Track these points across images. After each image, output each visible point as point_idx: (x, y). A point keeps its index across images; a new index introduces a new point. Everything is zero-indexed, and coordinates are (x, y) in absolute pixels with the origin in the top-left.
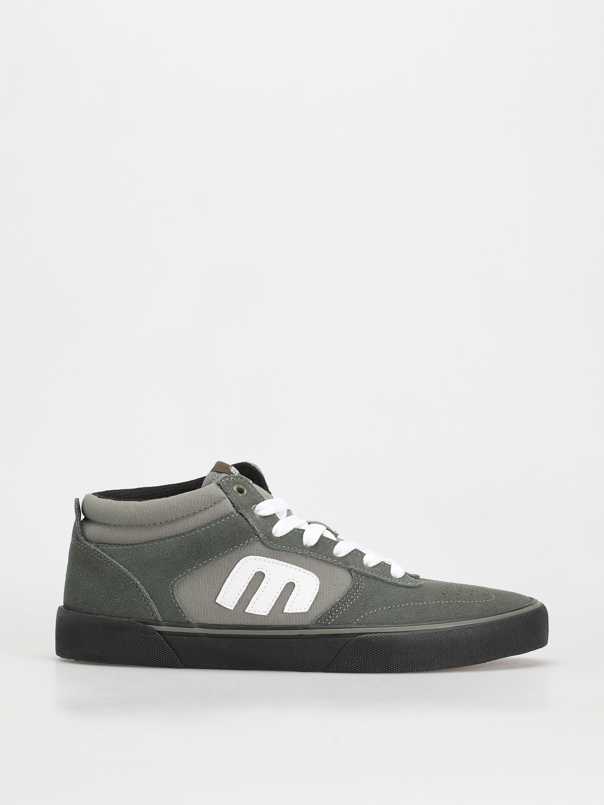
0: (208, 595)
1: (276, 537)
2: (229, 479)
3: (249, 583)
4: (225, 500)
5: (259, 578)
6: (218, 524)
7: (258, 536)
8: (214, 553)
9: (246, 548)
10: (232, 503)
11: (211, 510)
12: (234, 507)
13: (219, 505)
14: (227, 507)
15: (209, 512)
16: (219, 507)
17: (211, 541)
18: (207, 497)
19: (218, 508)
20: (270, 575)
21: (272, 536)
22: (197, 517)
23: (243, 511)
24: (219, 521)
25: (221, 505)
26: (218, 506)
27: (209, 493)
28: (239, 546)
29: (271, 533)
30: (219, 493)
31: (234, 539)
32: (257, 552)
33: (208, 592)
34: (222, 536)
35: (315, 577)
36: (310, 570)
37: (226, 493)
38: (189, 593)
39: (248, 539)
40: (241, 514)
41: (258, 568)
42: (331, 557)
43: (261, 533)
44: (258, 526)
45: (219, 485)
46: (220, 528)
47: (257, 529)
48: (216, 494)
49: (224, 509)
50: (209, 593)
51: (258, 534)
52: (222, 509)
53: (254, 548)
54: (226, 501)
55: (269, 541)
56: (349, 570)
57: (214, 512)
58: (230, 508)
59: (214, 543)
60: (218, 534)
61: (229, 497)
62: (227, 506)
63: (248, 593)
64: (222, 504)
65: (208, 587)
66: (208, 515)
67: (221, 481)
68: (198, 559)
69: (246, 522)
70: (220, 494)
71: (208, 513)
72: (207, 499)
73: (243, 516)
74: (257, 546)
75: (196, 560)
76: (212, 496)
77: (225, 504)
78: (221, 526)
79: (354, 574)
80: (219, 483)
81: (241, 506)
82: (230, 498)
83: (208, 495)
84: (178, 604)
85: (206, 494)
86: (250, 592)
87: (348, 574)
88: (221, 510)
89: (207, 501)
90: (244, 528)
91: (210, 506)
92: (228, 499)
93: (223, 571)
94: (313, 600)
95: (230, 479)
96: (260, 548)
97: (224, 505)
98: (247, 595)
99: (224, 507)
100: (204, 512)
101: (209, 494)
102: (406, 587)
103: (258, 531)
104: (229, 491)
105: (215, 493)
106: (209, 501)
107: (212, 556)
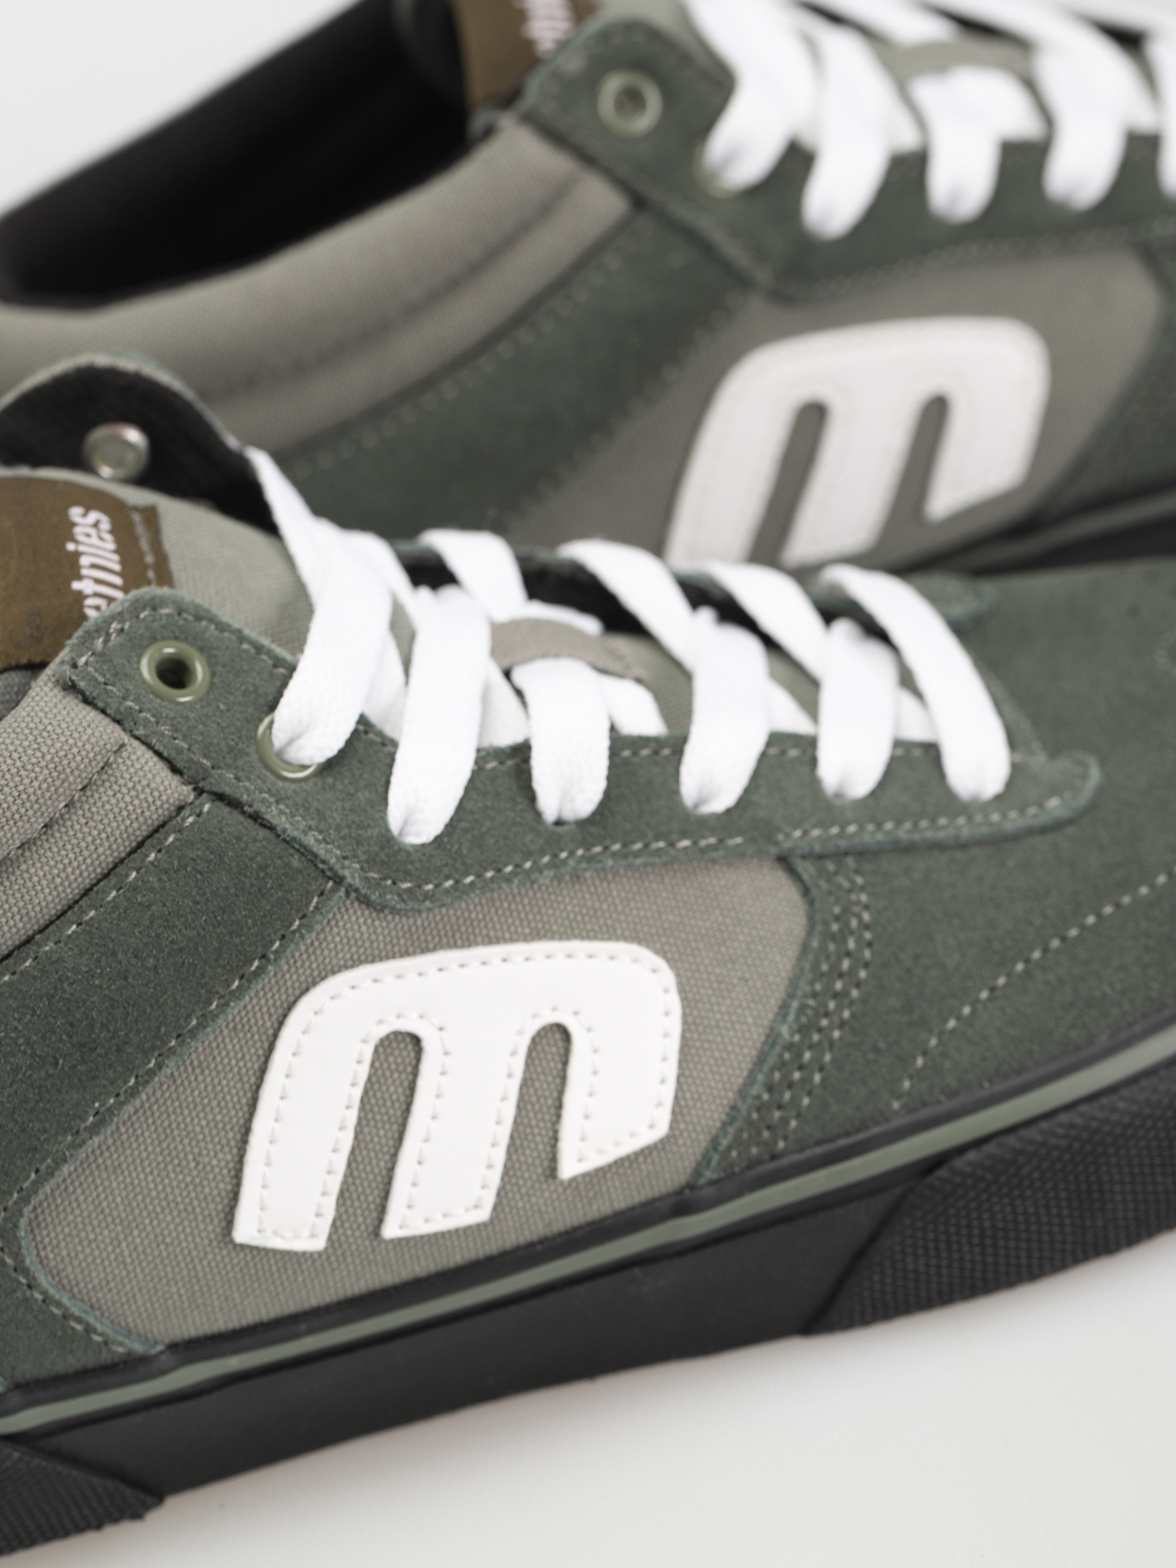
0: (186, 1223)
1: (415, 846)
2: (106, 642)
3: (362, 1100)
4: (125, 754)
5: (399, 1060)
6: (134, 888)
7: (339, 881)
8: (159, 1029)
9: (297, 954)
10: (158, 754)
11: (77, 827)
12: (175, 770)
13: (110, 793)
14: (148, 790)
15: (74, 841)
16: (113, 801)
17: (126, 979)
18: (41, 778)
19: (108, 807)
20: (441, 1029)
21: (400, 850)
22: (21, 882)
23: (226, 780)
24: (133, 869)
25: (115, 787)
26: (105, 798)
27: (44, 749)
28: (264, 956)
29: (387, 840)
30: (89, 731)
31: (231, 933)
32: (354, 949)
33: (181, 1207)
34: (173, 942)
35: (648, 957)
36: (609, 933)
37: (119, 717)
38: (95, 1240)
39: (298, 911)
40: (220, 797)
41: (381, 1022)
42: (684, 834)
43: (345, 858)
44: (321, 832)
45: (70, 688)
46: (149, 906)
47: (321, 850)
48: (80, 744)
49: (136, 802)
50: (190, 1209)
51: (336, 874)
52: (131, 808)
53: (337, 939)
54: (134, 757)
55: (394, 883)
56: (784, 861)
57: (95, 833)
58: (162, 788)
59: (146, 985)
60: (149, 936)
61: (141, 732)
62: (144, 782)
63: (368, 1151)
64: (121, 782)
65: (175, 1183)
66: (72, 856)
67: (75, 666)
68: (95, 1078)
69: (262, 833)
70: (97, 734)
71: (69, 847)
72: (45, 786)
73: (234, 804)
74: (348, 926)
75: (84, 1089)
76: (65, 762)
77: (136, 779)
78: (152, 890)
79: (806, 869)
80: (70, 679)
81: (206, 756)
82: (147, 736)
83: (43, 764)
84: (58, 1304)
85: (34, 760)
86: (376, 1139)
87: (781, 877)
88: (125, 813)
89: (48, 795)
90: (263, 867)
91: (66, 806)
92: (136, 743)
93: (221, 1091)
94: (671, 1070)
95: (108, 635)
96: (364, 928)
97: (130, 785)
98: (367, 1160)
99: (133, 793)
100: (46, 845)
101: (48, 757)
102: (1043, 830)
103: (329, 853)
104: (129, 703)
105: (71, 741)
106: (56, 790)
107: (153, 1048)
